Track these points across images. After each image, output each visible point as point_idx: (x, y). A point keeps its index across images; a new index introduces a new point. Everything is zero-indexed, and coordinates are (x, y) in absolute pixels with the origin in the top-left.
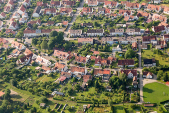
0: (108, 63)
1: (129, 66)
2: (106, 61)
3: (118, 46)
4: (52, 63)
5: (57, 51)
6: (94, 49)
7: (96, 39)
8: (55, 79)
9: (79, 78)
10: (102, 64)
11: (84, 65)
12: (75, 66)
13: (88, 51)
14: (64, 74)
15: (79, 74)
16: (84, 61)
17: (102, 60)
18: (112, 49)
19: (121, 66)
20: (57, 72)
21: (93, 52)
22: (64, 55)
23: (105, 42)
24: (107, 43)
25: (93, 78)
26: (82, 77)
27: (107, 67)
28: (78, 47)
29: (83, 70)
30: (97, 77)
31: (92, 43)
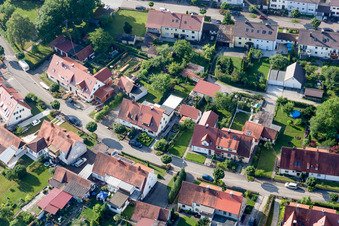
0: (243, 148)
1: (322, 177)
2: (235, 143)
3: (291, 69)
4: (35, 112)
5: (62, 61)
6: (201, 69)
7: (215, 15)
8: (28, 197)
9: (119, 211)
10: (218, 152)
11: (152, 140)
12: (115, 138)
13: (178, 73)
14: (65, 180)
15: (122, 190)
16: (153, 124)
17: (220, 135)
18: (269, 74)
19: (291, 172)
20: (44, 160)
21: (193, 83)
22: (83, 85)
23: (244, 41)
24: (250, 44)
25: (174, 217)
26: (132, 205)
27: (235, 167)
28: (145, 49)
29: (138, 176)
30: (190, 213)
31: (198, 35)
